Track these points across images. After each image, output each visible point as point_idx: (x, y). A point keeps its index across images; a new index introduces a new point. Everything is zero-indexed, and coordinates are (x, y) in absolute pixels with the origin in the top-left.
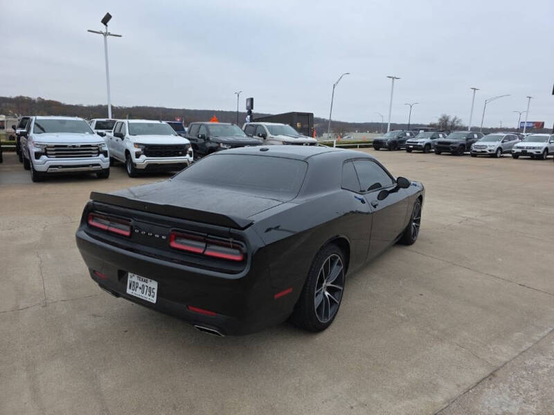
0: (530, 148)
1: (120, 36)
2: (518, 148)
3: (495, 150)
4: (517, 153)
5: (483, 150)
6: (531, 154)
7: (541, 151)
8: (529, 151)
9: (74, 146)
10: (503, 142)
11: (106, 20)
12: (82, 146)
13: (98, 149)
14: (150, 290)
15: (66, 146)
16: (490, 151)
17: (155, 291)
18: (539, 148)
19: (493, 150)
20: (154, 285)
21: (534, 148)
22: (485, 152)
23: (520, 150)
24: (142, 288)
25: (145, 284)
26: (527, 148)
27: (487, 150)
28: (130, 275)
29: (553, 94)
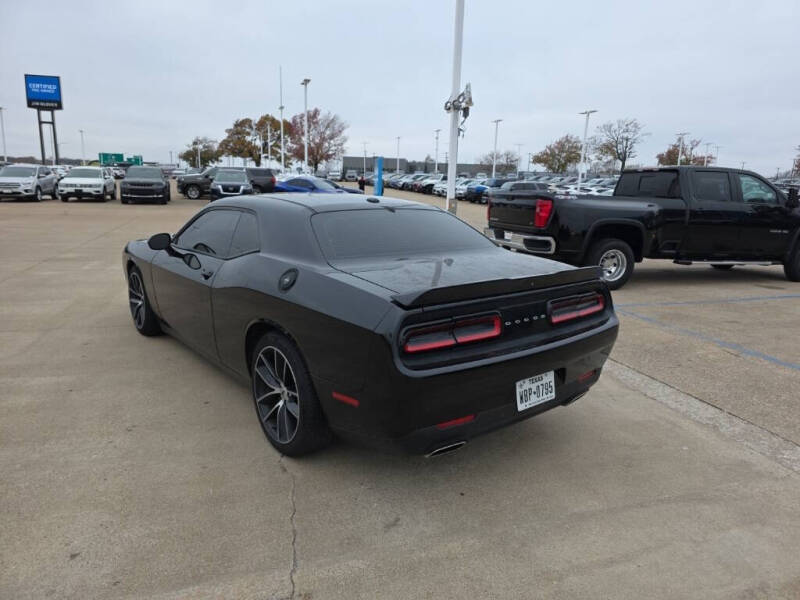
0: (85, 186)
2: (67, 185)
3: (34, 189)
4: (69, 193)
5: (15, 190)
6: (89, 194)
7: (101, 189)
8: (85, 190)
10: (39, 177)
14: (547, 386)
16: (26, 191)
17: (553, 384)
18: (96, 186)
19: (31, 191)
20: (550, 377)
21: (90, 186)
22: (20, 193)
23: (72, 190)
24: (537, 392)
25: (539, 384)
26: (82, 186)
27: (20, 190)
28: (518, 384)
29: (30, 105)
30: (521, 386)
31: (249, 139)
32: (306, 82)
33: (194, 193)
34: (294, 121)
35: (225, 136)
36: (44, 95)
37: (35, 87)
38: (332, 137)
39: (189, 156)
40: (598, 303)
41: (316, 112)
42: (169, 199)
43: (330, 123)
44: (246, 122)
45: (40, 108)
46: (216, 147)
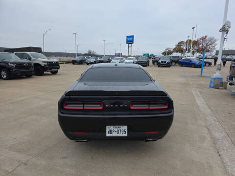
10: (120, 60)
14: (123, 131)
17: (126, 131)
20: (125, 128)
24: (117, 132)
25: (119, 129)
28: (107, 127)
29: (127, 43)
30: (109, 128)
31: (182, 47)
32: (194, 28)
33: (156, 64)
34: (198, 40)
35: (175, 47)
36: (130, 41)
37: (129, 39)
38: (211, 44)
39: (164, 53)
40: (166, 105)
41: (206, 37)
42: (149, 65)
43: (211, 40)
44: (182, 42)
45: (129, 44)
46: (172, 50)
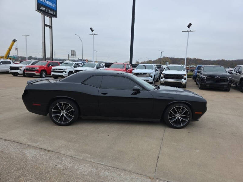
1: (195, 31)
9: (141, 73)
11: (189, 26)
12: (143, 74)
13: (149, 75)
15: (139, 73)
